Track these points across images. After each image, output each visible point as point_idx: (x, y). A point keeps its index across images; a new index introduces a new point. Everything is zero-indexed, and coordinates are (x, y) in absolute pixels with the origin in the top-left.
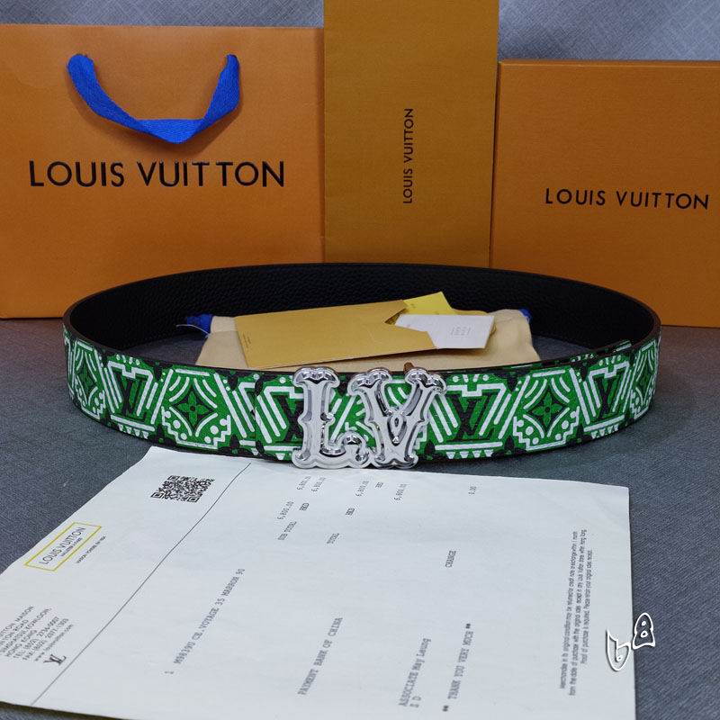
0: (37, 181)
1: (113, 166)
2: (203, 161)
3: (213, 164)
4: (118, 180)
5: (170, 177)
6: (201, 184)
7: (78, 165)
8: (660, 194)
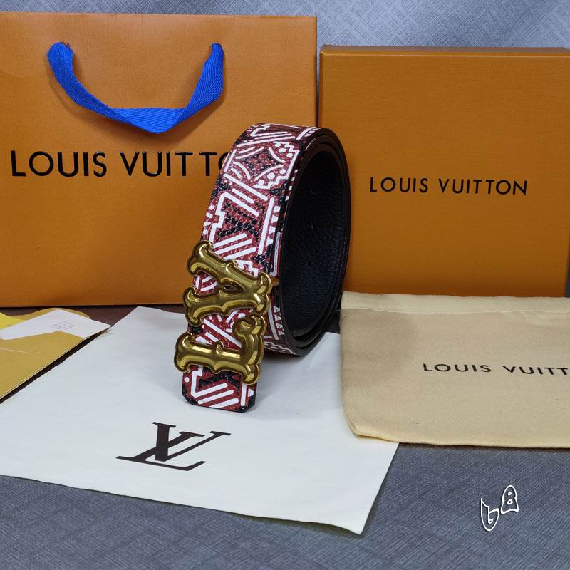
0: (18, 171)
1: (95, 156)
2: (186, 151)
3: (196, 154)
4: (100, 170)
5: (152, 167)
6: (184, 173)
7: (60, 155)
8: (481, 181)
